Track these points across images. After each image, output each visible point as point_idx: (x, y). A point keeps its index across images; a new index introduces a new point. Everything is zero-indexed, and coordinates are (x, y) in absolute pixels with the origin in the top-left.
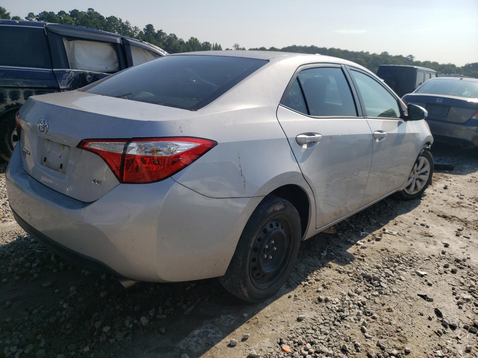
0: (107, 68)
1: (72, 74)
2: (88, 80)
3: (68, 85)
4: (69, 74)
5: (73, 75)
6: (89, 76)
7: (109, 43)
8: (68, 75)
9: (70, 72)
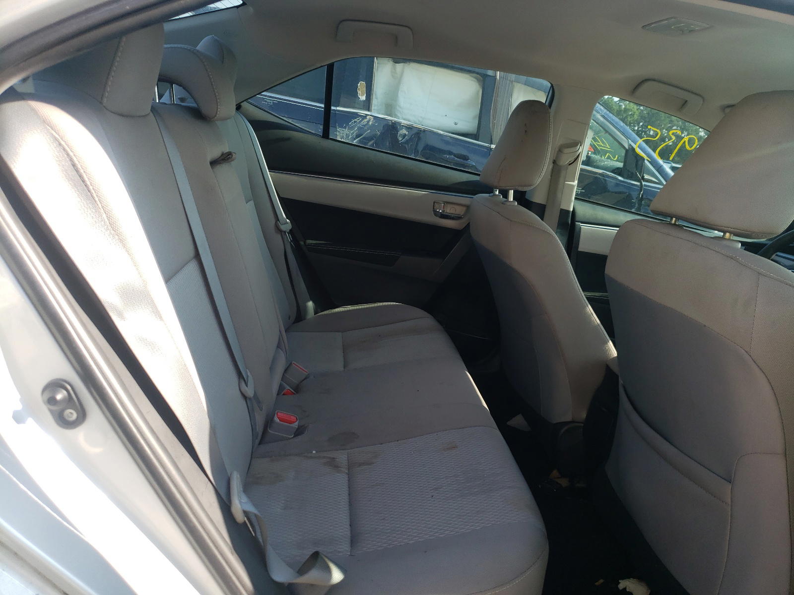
0: (456, 124)
1: (368, 122)
2: (400, 139)
3: (355, 139)
4: (363, 119)
5: (370, 123)
6: (404, 131)
7: (475, 75)
8: (360, 122)
9: (366, 117)
